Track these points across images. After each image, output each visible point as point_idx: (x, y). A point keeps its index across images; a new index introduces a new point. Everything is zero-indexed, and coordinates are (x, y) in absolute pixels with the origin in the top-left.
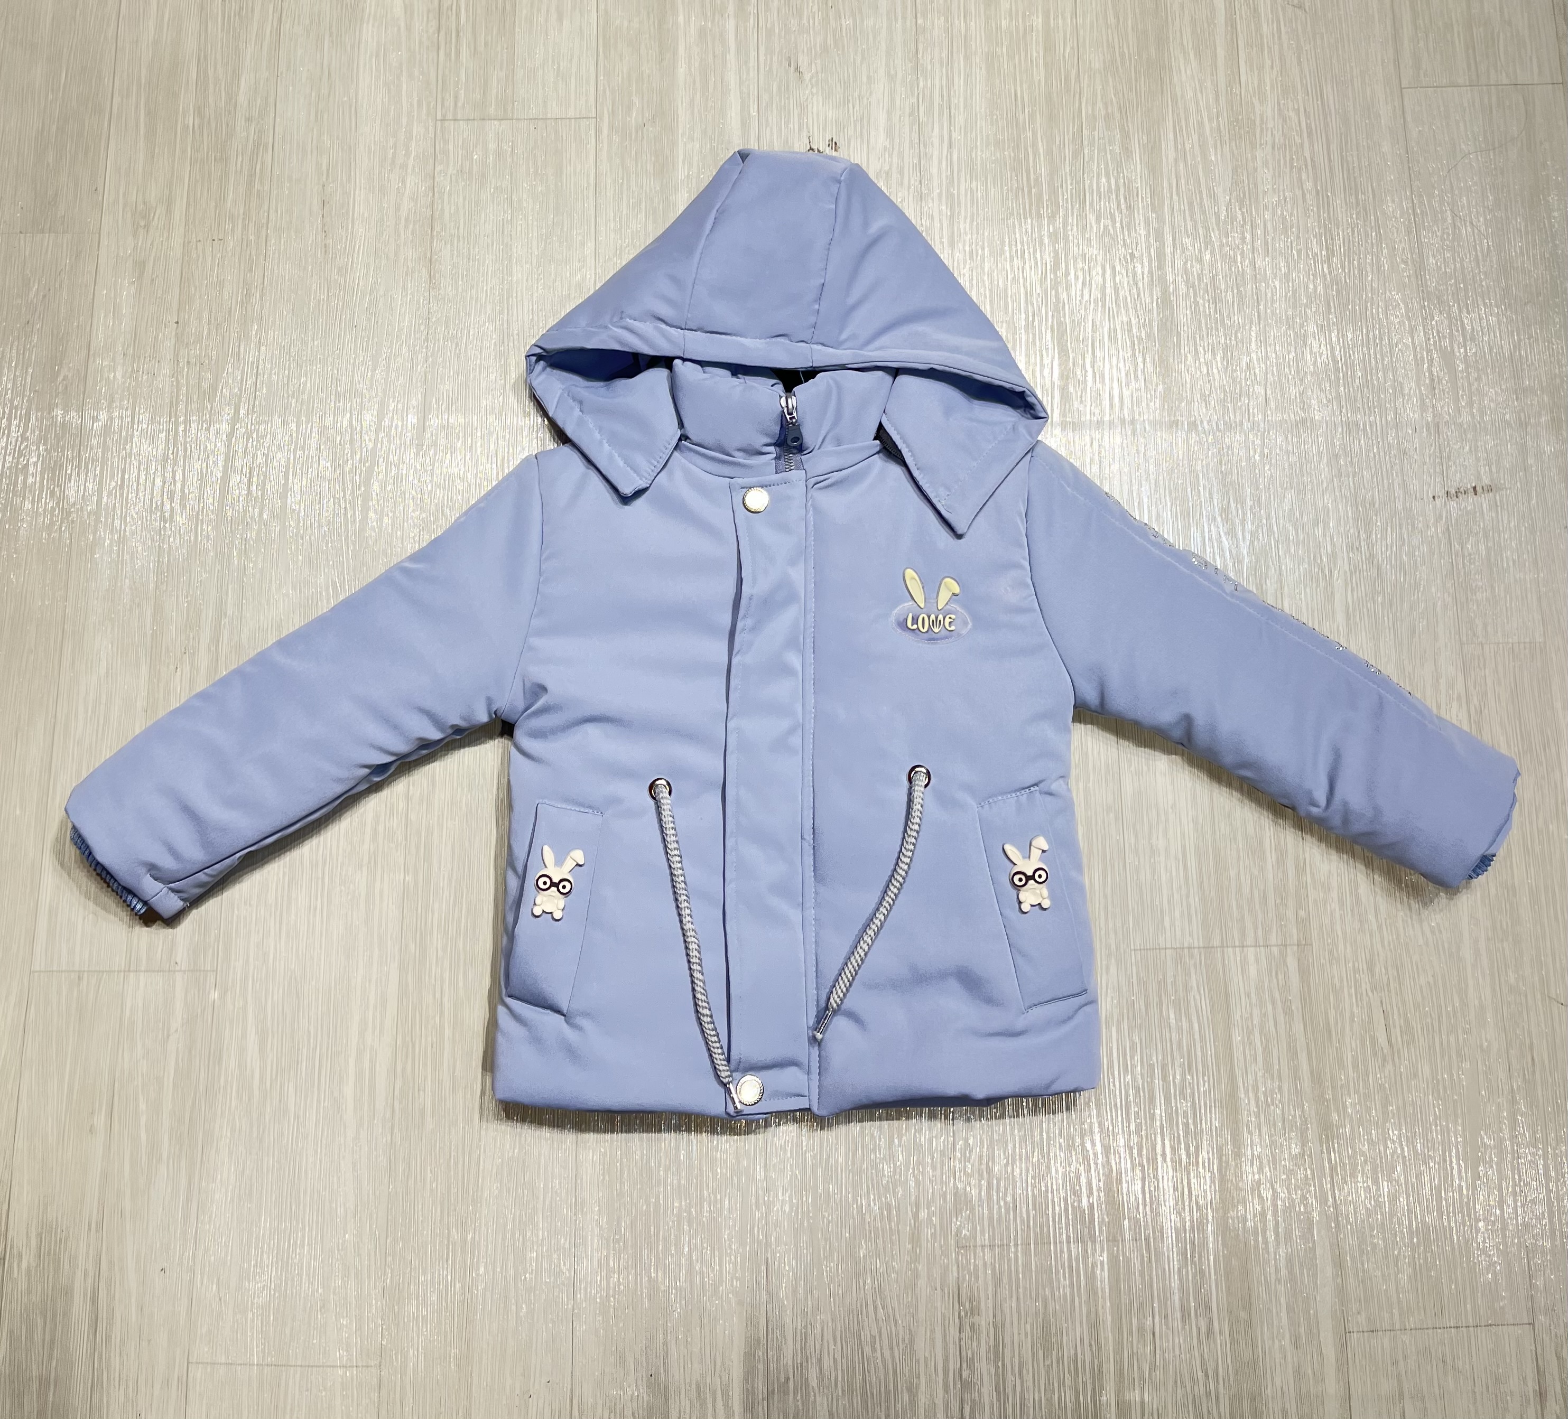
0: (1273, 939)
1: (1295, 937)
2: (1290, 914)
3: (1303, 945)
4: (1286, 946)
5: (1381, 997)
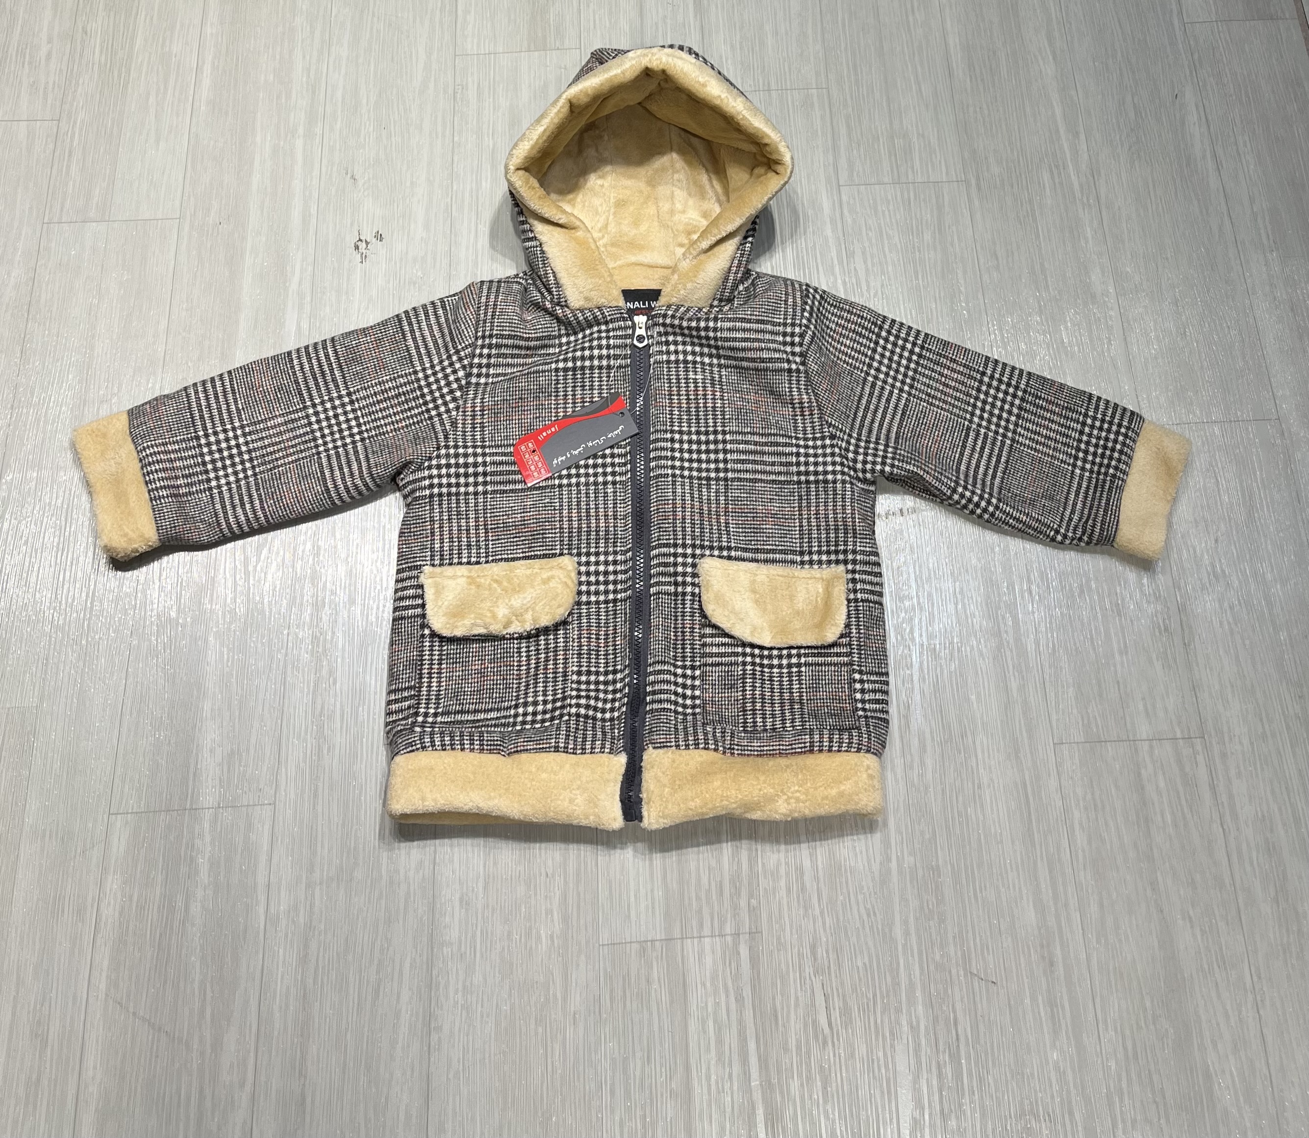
0: (728, 930)
1: (747, 926)
2: (743, 903)
3: (755, 934)
4: (739, 934)
5: (822, 980)
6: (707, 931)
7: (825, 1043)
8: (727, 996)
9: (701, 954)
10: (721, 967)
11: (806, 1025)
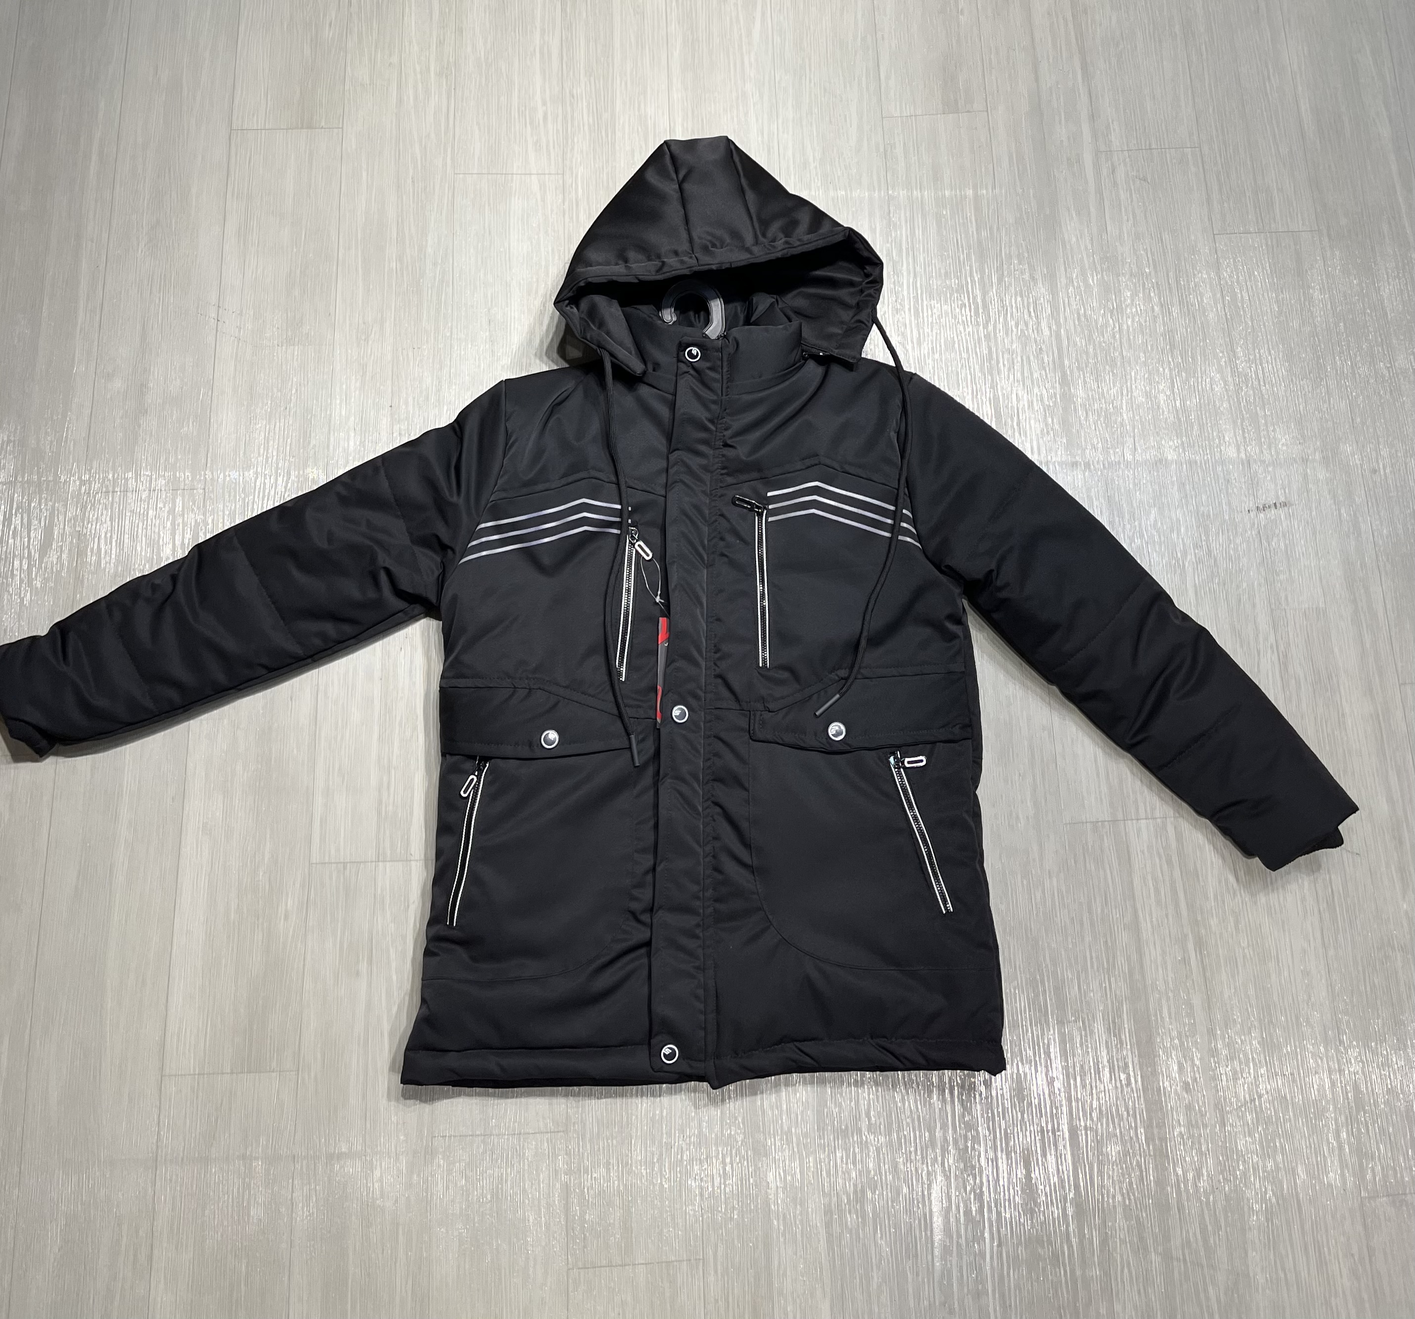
6: (1142, 814)
7: (1234, 893)
8: (1160, 860)
9: (1139, 830)
10: (1154, 840)
11: (1220, 882)
